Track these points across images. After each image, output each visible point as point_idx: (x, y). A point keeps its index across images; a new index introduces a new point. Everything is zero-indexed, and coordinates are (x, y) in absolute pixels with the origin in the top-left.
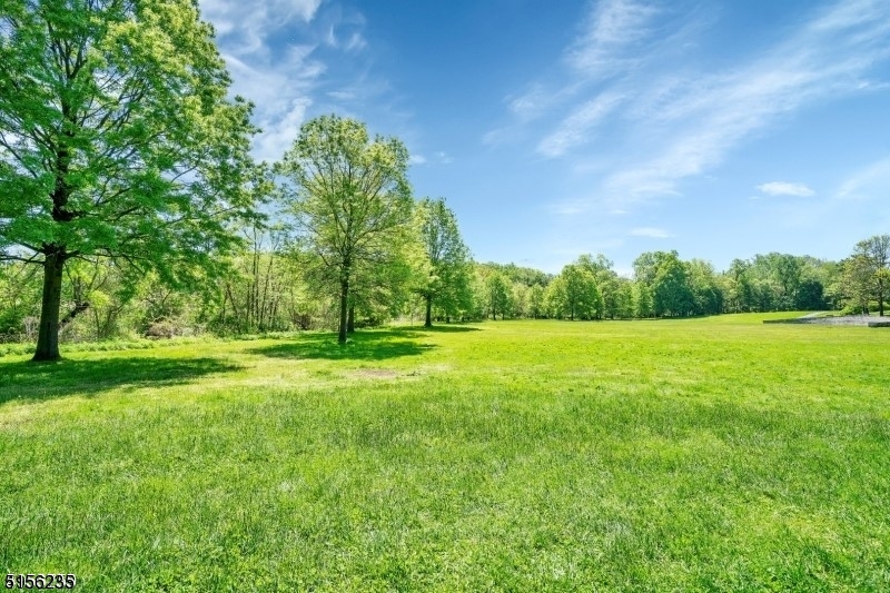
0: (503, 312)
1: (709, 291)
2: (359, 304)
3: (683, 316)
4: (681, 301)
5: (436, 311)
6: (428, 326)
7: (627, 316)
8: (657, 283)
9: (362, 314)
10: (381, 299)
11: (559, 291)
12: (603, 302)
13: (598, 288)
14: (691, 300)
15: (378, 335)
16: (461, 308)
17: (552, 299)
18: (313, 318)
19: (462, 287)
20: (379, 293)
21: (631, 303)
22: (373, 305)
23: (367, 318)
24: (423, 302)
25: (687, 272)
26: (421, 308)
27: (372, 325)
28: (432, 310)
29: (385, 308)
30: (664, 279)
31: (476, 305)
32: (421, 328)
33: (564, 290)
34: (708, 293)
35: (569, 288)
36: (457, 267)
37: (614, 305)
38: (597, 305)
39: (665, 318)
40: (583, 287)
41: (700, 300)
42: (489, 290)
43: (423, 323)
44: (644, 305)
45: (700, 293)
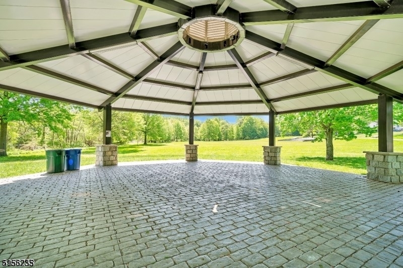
0: (181, 138)
1: (262, 128)
2: (115, 135)
3: (253, 139)
4: (252, 132)
5: (149, 138)
6: (145, 144)
7: (232, 139)
8: (243, 125)
9: (116, 140)
10: (125, 134)
11: (204, 129)
12: (222, 133)
13: (220, 128)
14: (256, 132)
15: (123, 148)
16: (159, 136)
17: (201, 132)
18: (94, 142)
19: (159, 128)
20: (124, 132)
21: (233, 134)
22: (121, 136)
23: (119, 141)
24: (143, 134)
25: (254, 121)
26: (142, 137)
27: (121, 144)
28: (147, 137)
29: (126, 137)
30: (246, 124)
31: (167, 135)
32: (143, 145)
33: (206, 128)
34: (262, 130)
35: (208, 128)
36: (157, 120)
37: (227, 135)
38: (219, 135)
39: (246, 139)
40: (213, 127)
41: (259, 132)
42: (174, 129)
43: (143, 143)
44: (238, 135)
45: (259, 130)
